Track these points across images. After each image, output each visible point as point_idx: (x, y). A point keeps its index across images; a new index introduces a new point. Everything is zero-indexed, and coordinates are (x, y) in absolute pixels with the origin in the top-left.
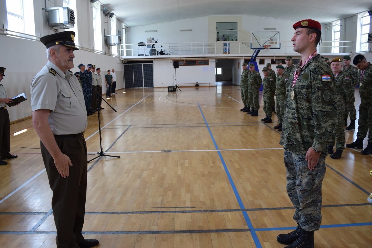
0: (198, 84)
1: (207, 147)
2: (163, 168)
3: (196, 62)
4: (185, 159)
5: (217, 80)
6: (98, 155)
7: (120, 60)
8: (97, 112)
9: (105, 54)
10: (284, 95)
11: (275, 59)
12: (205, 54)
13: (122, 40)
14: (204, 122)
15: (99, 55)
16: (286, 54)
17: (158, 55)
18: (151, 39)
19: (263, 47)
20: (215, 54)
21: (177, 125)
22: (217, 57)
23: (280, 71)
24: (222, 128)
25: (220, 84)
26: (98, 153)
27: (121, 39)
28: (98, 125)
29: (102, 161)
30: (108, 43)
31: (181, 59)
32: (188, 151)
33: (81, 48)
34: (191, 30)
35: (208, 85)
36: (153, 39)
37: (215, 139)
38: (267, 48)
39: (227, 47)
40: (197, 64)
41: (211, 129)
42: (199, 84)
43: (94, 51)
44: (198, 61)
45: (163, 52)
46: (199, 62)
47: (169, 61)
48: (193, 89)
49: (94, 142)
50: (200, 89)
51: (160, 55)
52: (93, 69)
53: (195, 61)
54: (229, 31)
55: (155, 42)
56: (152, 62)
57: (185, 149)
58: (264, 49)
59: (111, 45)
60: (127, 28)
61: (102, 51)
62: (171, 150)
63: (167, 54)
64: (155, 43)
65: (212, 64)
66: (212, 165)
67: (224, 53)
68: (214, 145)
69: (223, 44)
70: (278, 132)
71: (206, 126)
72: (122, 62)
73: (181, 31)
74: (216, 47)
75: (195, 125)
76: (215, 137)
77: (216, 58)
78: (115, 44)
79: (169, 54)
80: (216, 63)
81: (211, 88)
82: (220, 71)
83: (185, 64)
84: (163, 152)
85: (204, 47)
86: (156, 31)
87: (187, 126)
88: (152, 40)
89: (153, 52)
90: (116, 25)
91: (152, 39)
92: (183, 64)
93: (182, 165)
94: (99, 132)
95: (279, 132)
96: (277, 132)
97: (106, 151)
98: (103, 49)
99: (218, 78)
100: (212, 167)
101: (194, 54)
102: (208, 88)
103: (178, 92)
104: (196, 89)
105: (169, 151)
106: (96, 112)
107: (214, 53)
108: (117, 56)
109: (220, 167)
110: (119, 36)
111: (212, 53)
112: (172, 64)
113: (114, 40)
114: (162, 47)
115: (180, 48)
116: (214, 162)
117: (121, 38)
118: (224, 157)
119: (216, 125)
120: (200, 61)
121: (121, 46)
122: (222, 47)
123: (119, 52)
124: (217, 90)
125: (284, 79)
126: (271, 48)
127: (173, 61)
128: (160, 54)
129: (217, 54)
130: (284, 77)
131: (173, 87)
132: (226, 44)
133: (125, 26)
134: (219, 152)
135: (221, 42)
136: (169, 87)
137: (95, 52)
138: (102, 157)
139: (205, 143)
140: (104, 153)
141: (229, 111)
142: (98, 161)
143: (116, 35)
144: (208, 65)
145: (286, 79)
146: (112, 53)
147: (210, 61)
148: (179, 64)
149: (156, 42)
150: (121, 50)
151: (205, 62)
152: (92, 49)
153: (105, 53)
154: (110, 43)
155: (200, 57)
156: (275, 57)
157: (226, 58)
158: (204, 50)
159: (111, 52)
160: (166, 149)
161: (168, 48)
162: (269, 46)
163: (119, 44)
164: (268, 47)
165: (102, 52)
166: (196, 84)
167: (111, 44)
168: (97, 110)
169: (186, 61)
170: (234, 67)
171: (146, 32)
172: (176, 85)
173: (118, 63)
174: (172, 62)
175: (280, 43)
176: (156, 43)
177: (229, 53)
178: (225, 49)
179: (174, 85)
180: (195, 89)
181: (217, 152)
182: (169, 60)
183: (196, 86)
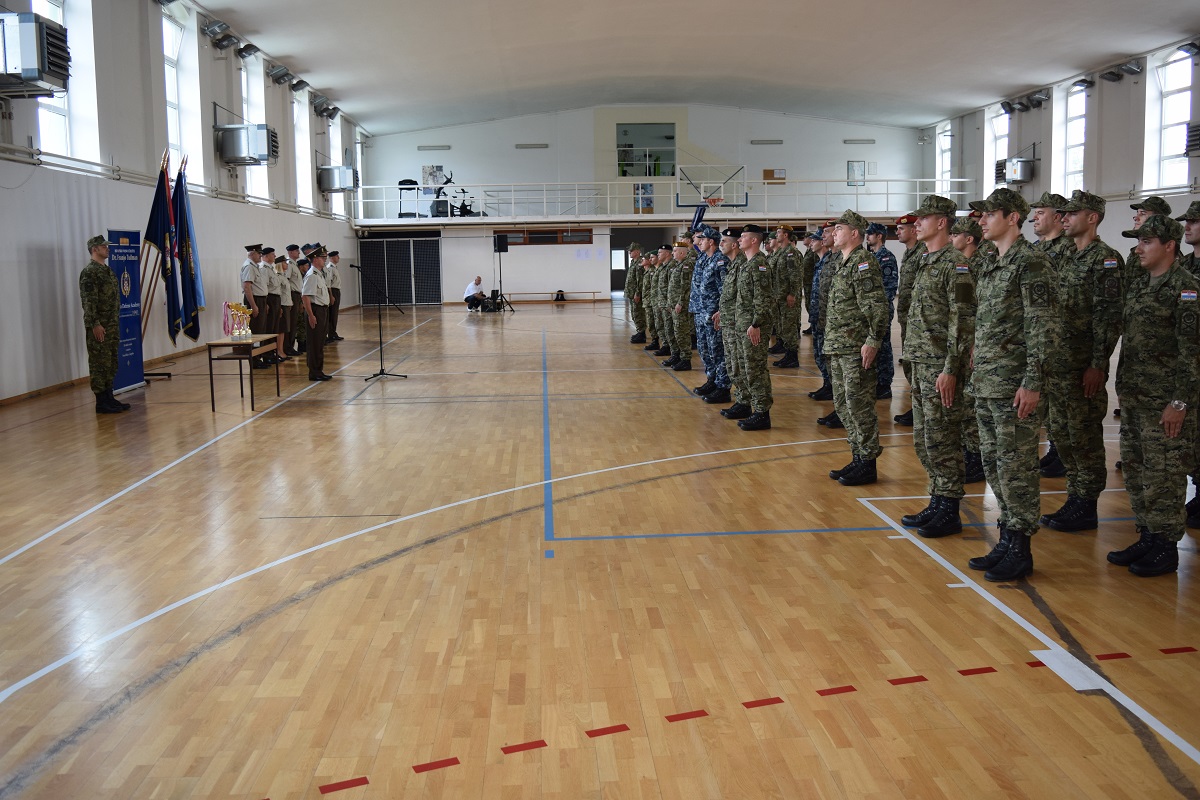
0: (562, 295)
3: (558, 235)
7: (352, 228)
17: (453, 215)
18: (435, 170)
20: (606, 213)
30: (326, 186)
31: (518, 225)
34: (546, 146)
35: (590, 297)
36: (440, 168)
40: (559, 240)
42: (564, 295)
44: (562, 231)
45: (468, 208)
47: (485, 234)
48: (548, 307)
50: (569, 307)
51: (460, 216)
53: (555, 232)
55: (445, 180)
56: (437, 234)
59: (333, 191)
60: (367, 137)
61: (312, 207)
63: (478, 214)
64: (446, 183)
65: (602, 240)
69: (634, 185)
72: (355, 235)
73: (518, 146)
74: (609, 196)
77: (612, 224)
79: (485, 215)
80: (611, 237)
81: (597, 305)
82: (619, 260)
83: (528, 240)
85: (577, 197)
86: (449, 148)
88: (438, 174)
89: (440, 209)
91: (437, 171)
92: (522, 240)
98: (313, 201)
99: (618, 280)
101: (551, 213)
102: (590, 306)
103: (506, 314)
104: (558, 307)
108: (343, 218)
112: (491, 241)
113: (341, 178)
114: (464, 191)
120: (567, 231)
122: (630, 195)
124: (612, 311)
127: (495, 232)
128: (459, 214)
129: (611, 213)
133: (362, 133)
135: (630, 181)
137: (300, 211)
143: (347, 167)
144: (590, 242)
147: (594, 232)
148: (509, 240)
149: (449, 181)
151: (581, 235)
152: (293, 204)
153: (319, 213)
155: (567, 223)
157: (638, 224)
158: (577, 202)
159: (331, 209)
161: (482, 194)
163: (355, 189)
165: (311, 211)
166: (558, 295)
167: (333, 189)
169: (530, 232)
171: (420, 148)
172: (501, 295)
174: (492, 235)
176: (449, 184)
180: (555, 308)
182: (483, 229)
183: (557, 299)
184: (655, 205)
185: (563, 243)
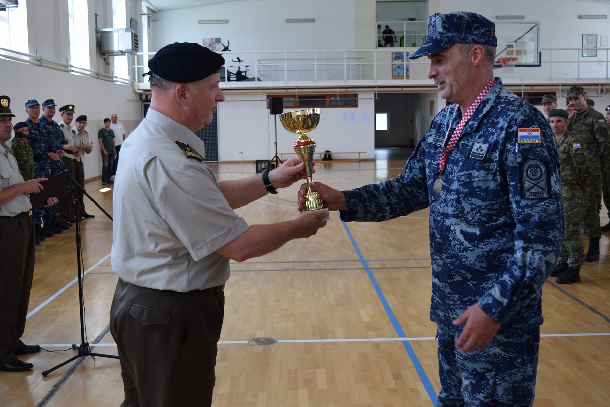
0: (330, 155)
1: (373, 328)
2: (256, 395)
3: (326, 99)
4: (317, 367)
5: (379, 145)
6: (73, 354)
7: (136, 92)
8: (74, 226)
9: (97, 76)
10: (571, 187)
11: (523, 91)
12: (348, 79)
13: (139, 43)
14: (356, 256)
15: (83, 78)
16: (551, 79)
17: (229, 80)
18: (214, 41)
19: (498, 62)
20: (373, 79)
21: (286, 266)
22: (378, 87)
23: (559, 124)
24: (406, 272)
25: (383, 153)
26: (74, 347)
27: (138, 39)
28: (76, 262)
29: (84, 370)
30: (105, 49)
31: (289, 90)
32: (323, 341)
33: (35, 62)
34: (313, 21)
35: (356, 156)
36: (219, 40)
37: (391, 307)
38: (507, 66)
39: (405, 63)
40: (327, 103)
41: (378, 275)
42: (332, 155)
43: (69, 68)
44: (331, 96)
45: (243, 74)
46: (333, 98)
47: (259, 97)
49: (63, 312)
50: (336, 166)
51: (237, 81)
52: (68, 114)
53: (323, 96)
54: (406, 23)
55: (223, 48)
57: (314, 335)
58: (500, 66)
59: (113, 54)
60: (154, 12)
61: (89, 68)
62: (274, 337)
63: (253, 80)
64: (224, 50)
65: (367, 103)
66: (393, 385)
67: (394, 78)
68: (391, 324)
69: (393, 54)
70: (557, 287)
71: (362, 266)
72: (139, 98)
73: (288, 21)
74: (375, 63)
75: (332, 265)
76: (391, 300)
77: (376, 89)
78: (122, 53)
79: (259, 80)
80: (376, 102)
81: (362, 164)
82: (382, 122)
83: (298, 104)
84: (254, 343)
85: (345, 63)
86: (226, 22)
87: (313, 266)
88: (216, 44)
90: (126, 5)
91: (216, 42)
92: (293, 104)
93: (310, 383)
94: (78, 284)
95: (559, 285)
96: (553, 285)
97: (97, 340)
98: (92, 63)
99: (381, 140)
100: (395, 391)
101: (320, 78)
102: (356, 165)
104: (326, 166)
105: (271, 342)
106: (71, 226)
107: (370, 77)
108: (127, 82)
109: (415, 391)
110: (134, 31)
111: (365, 77)
112: (265, 104)
113: (120, 41)
114: (239, 60)
115: (286, 63)
116: (397, 377)
117: (139, 36)
118: (424, 361)
119: (388, 264)
120: (335, 96)
121: (138, 57)
122: (389, 62)
123: (131, 71)
124: (375, 169)
125: (570, 145)
126: (517, 66)
127: (268, 96)
128: (235, 79)
129: (377, 79)
130: (570, 139)
131: (268, 161)
132: (399, 55)
133: (149, 8)
134: (406, 344)
135: (389, 50)
136: (258, 162)
137: (72, 71)
138: (83, 359)
139: (366, 319)
140: (90, 345)
141: (418, 226)
142: (72, 371)
143: (126, 30)
144: (356, 105)
145: (574, 146)
146: (115, 75)
147: (360, 96)
148: (284, 104)
149: (226, 49)
150: (136, 66)
151: (348, 99)
152: (64, 62)
153: (97, 74)
154: (110, 49)
156: (523, 88)
157: (400, 89)
158: (345, 68)
159: (113, 73)
160: (261, 335)
161: (256, 63)
162: (514, 59)
163: (134, 52)
164: (511, 62)
165: (89, 73)
166: (326, 155)
167: (113, 52)
168: (72, 222)
169: (301, 97)
170: (419, 112)
171: (200, 22)
172: (276, 157)
173: (128, 100)
174: (265, 98)
175: (540, 53)
176: (226, 52)
177: (408, 77)
178: (398, 67)
179: (271, 157)
180: (323, 168)
181: (402, 345)
182: (257, 93)
183: (325, 159)
184: (411, 73)
185: (331, 106)
